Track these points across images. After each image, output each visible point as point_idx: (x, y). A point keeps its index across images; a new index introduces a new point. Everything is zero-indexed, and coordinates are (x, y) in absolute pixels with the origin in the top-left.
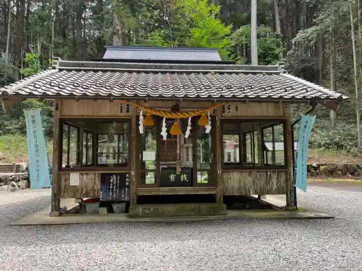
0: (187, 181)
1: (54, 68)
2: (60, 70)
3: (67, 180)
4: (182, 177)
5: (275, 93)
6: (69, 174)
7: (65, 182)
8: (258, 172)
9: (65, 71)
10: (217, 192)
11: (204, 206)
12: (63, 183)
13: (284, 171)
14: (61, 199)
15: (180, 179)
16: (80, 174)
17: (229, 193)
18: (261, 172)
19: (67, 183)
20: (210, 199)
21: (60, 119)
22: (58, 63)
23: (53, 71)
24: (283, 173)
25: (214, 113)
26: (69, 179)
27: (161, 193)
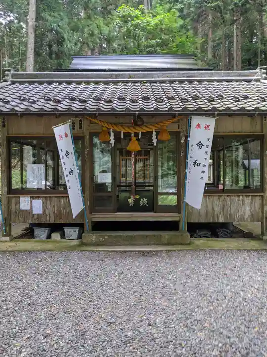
0: (148, 205)
1: (6, 81)
2: (13, 83)
3: (18, 203)
4: (141, 201)
5: (250, 103)
6: (20, 197)
7: (16, 205)
8: (228, 196)
9: (17, 84)
10: (180, 219)
11: (166, 235)
12: (13, 207)
13: (259, 196)
14: (13, 224)
15: (140, 204)
16: (31, 197)
17: (194, 220)
18: (233, 196)
19: (17, 206)
20: (173, 226)
21: (7, 137)
22: (10, 75)
23: (5, 84)
24: (258, 198)
25: (179, 128)
26: (20, 203)
27: (117, 219)
